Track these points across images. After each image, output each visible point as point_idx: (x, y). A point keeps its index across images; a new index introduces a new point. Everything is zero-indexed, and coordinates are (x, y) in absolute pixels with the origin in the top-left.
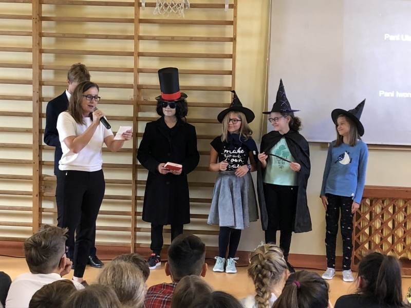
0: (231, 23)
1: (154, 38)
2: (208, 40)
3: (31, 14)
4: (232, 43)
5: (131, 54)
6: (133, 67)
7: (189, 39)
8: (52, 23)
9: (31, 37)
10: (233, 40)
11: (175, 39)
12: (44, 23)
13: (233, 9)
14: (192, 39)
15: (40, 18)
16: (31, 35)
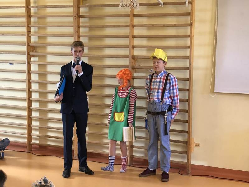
0: (189, 14)
1: (141, 26)
2: (175, 26)
3: (73, 14)
4: (190, 27)
5: (128, 36)
6: (129, 45)
7: (163, 26)
8: (87, 19)
9: (73, 28)
10: (191, 25)
11: (154, 26)
12: (82, 19)
13: (190, 5)
14: (165, 26)
15: (78, 16)
16: (73, 27)
